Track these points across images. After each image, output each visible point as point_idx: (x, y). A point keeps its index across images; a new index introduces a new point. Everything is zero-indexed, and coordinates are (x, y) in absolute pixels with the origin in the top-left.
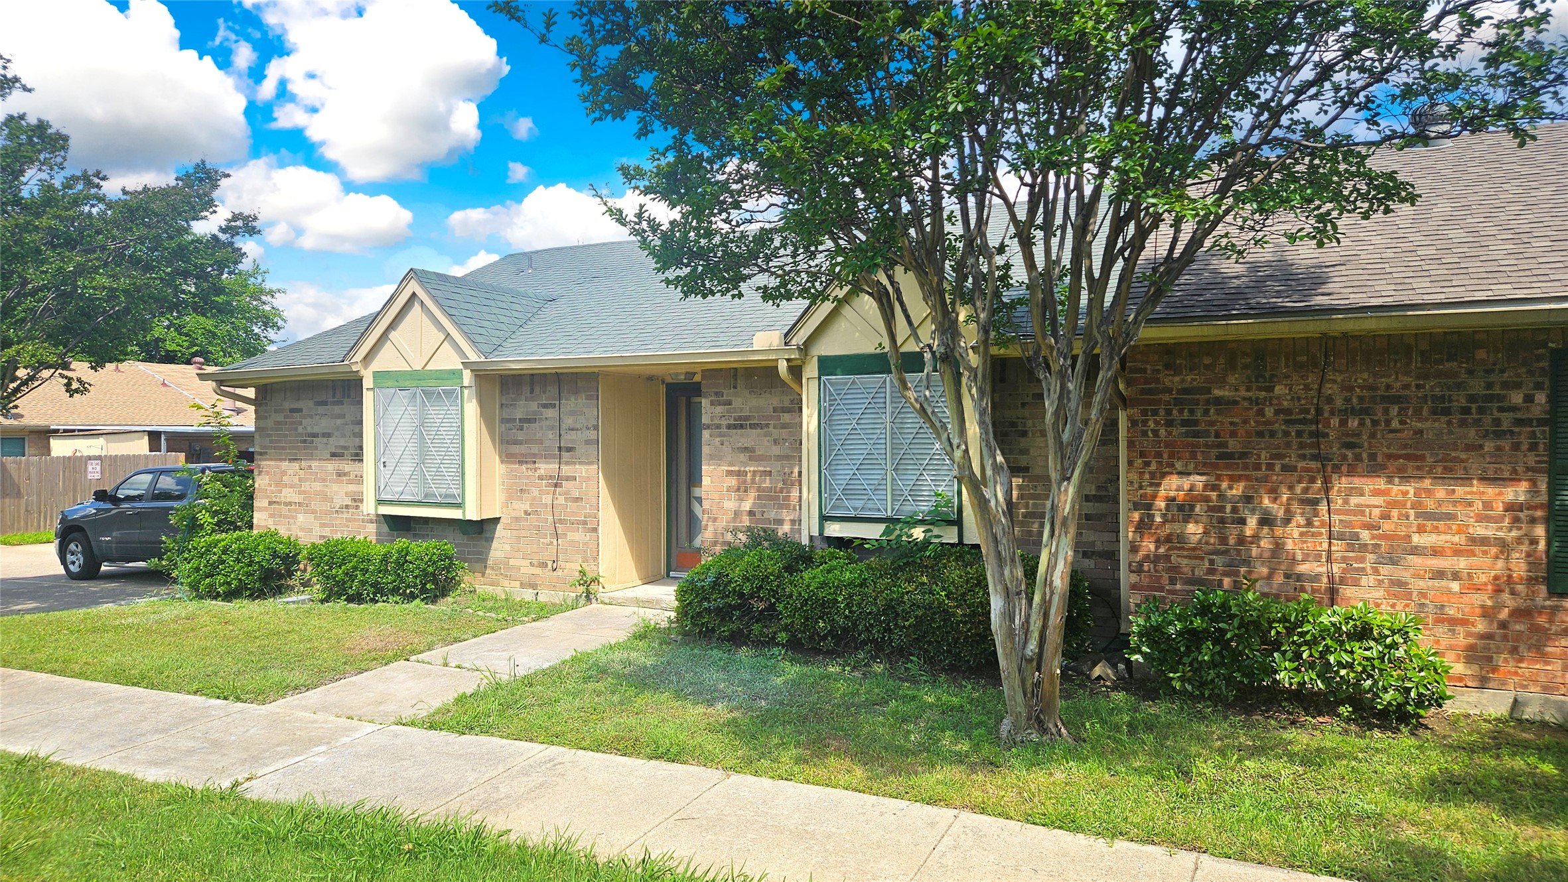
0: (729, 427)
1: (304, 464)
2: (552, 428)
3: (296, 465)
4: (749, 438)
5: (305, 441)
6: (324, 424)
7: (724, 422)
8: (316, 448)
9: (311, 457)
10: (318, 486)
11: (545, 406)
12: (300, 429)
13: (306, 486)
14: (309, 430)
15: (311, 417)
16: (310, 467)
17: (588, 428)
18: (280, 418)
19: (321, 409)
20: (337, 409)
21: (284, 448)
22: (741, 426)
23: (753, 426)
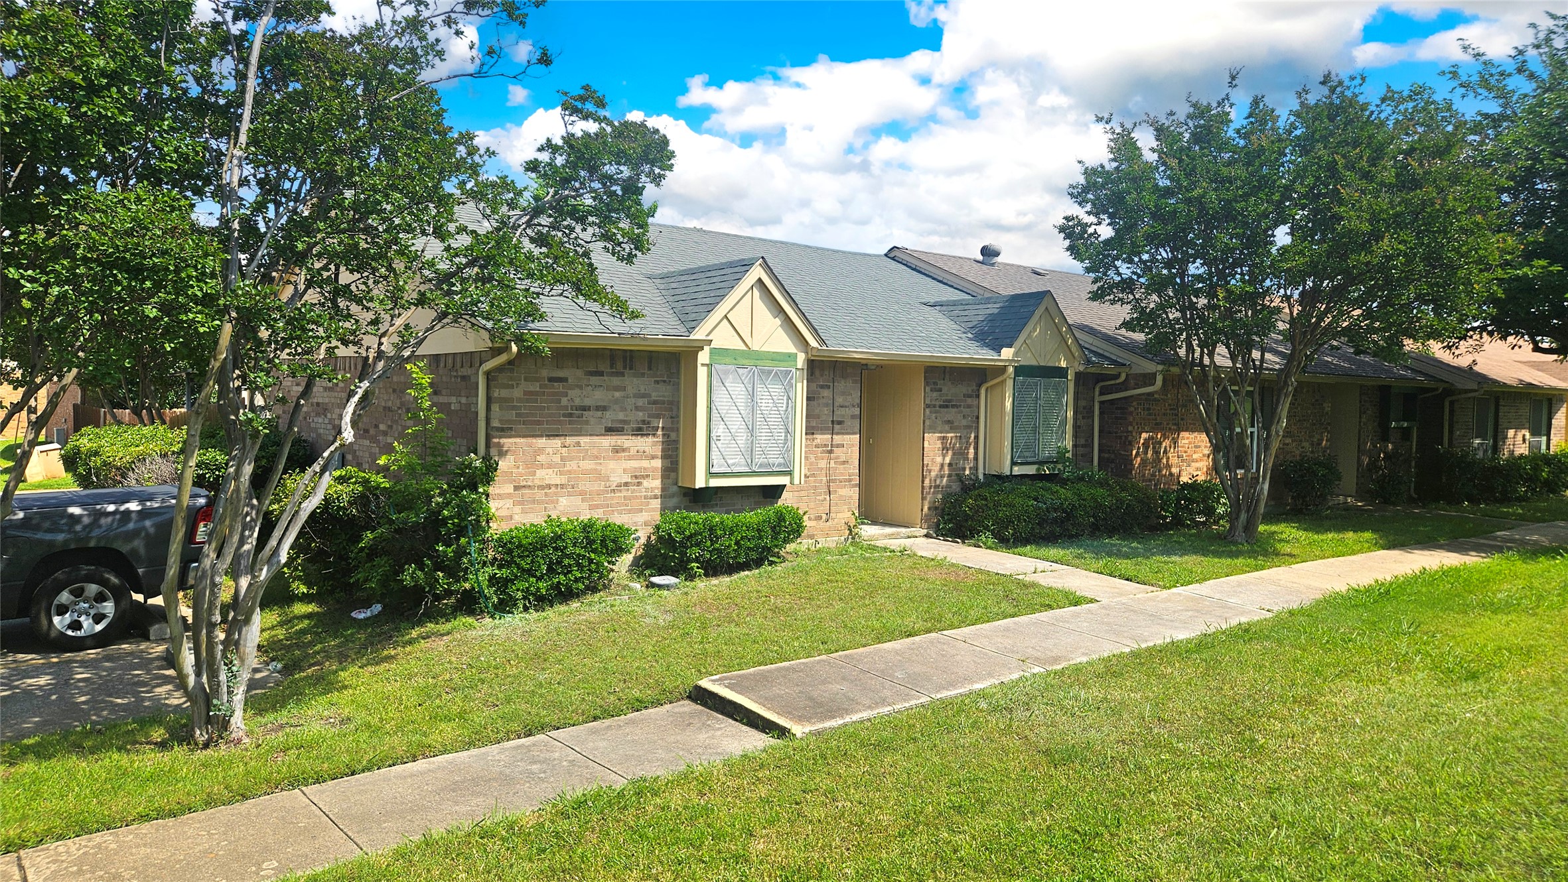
0: (941, 406)
1: (569, 440)
2: (827, 405)
3: (557, 442)
4: (951, 414)
5: (571, 415)
6: (598, 396)
7: (938, 403)
8: (587, 423)
9: (579, 433)
10: (587, 465)
11: (822, 387)
12: (564, 401)
13: (572, 465)
14: (577, 402)
15: (581, 387)
16: (578, 444)
17: (854, 406)
18: (535, 387)
19: (595, 380)
20: (616, 381)
21: (539, 423)
22: (947, 407)
23: (953, 406)
